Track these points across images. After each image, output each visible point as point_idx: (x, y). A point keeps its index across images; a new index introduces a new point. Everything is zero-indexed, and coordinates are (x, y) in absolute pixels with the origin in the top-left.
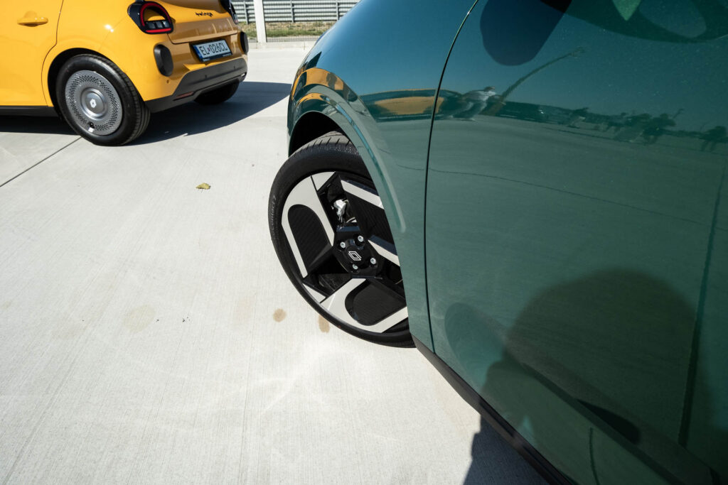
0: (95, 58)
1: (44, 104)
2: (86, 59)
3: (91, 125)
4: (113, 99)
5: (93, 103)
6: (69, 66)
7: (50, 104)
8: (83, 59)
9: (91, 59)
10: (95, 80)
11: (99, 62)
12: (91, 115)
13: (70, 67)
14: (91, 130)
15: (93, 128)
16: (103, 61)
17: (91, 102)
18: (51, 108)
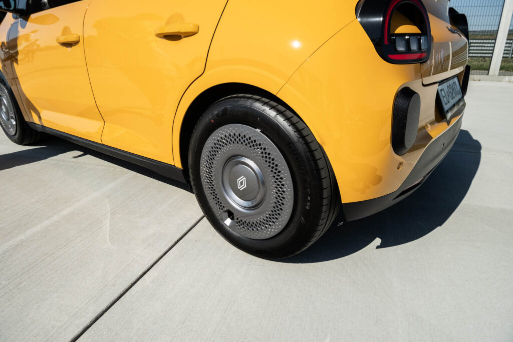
0: (265, 104)
1: (169, 161)
2: (249, 103)
3: (231, 214)
4: (279, 179)
5: (242, 183)
6: (216, 112)
7: (178, 164)
8: (242, 102)
9: (258, 106)
10: (253, 144)
11: (271, 113)
12: (236, 202)
13: (218, 115)
14: (228, 222)
15: (232, 219)
16: (280, 112)
17: (239, 180)
18: (178, 169)
